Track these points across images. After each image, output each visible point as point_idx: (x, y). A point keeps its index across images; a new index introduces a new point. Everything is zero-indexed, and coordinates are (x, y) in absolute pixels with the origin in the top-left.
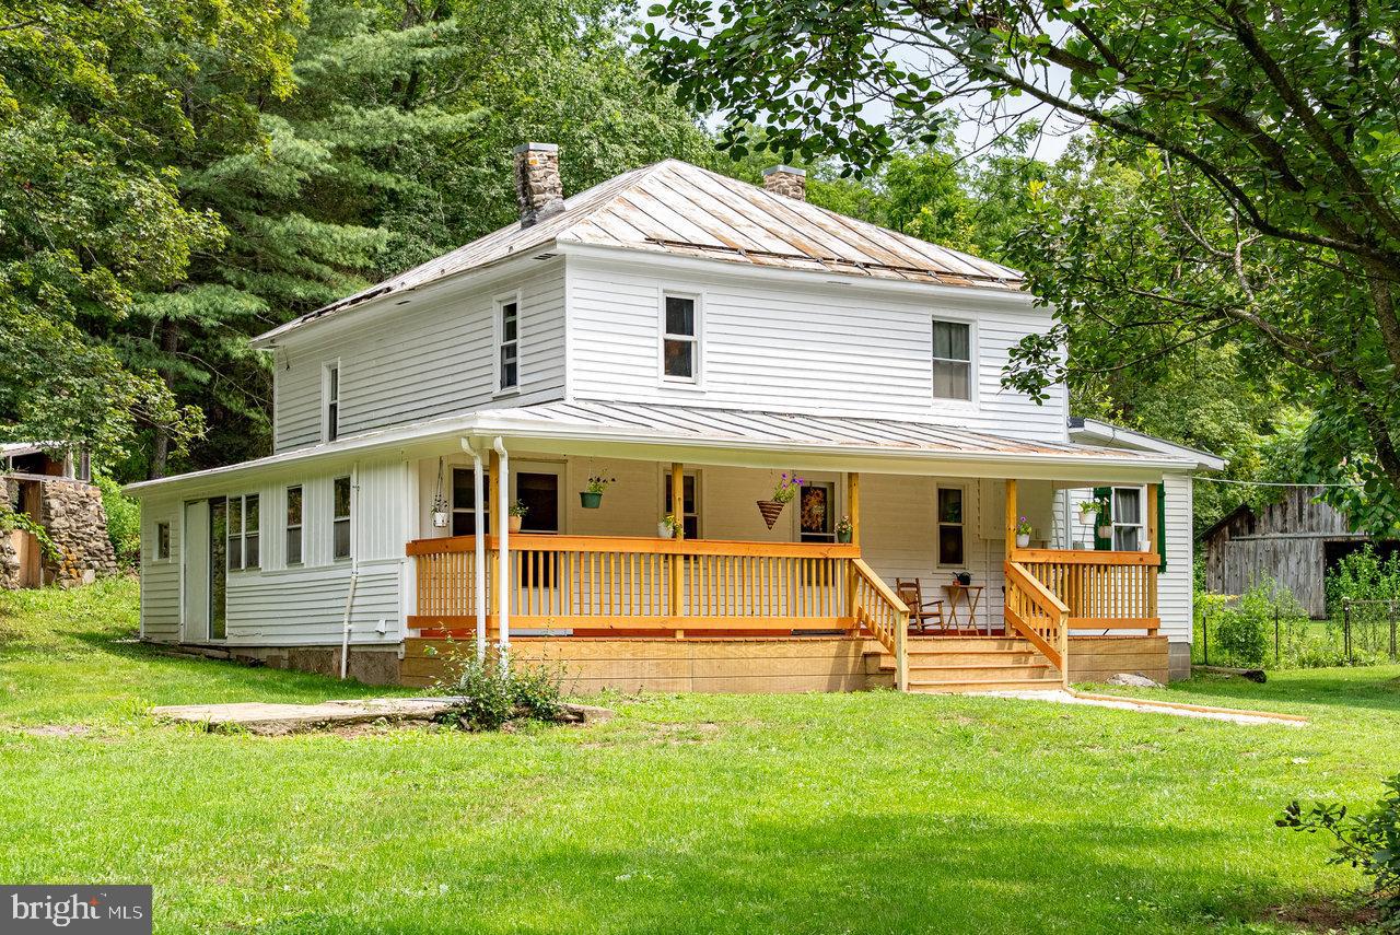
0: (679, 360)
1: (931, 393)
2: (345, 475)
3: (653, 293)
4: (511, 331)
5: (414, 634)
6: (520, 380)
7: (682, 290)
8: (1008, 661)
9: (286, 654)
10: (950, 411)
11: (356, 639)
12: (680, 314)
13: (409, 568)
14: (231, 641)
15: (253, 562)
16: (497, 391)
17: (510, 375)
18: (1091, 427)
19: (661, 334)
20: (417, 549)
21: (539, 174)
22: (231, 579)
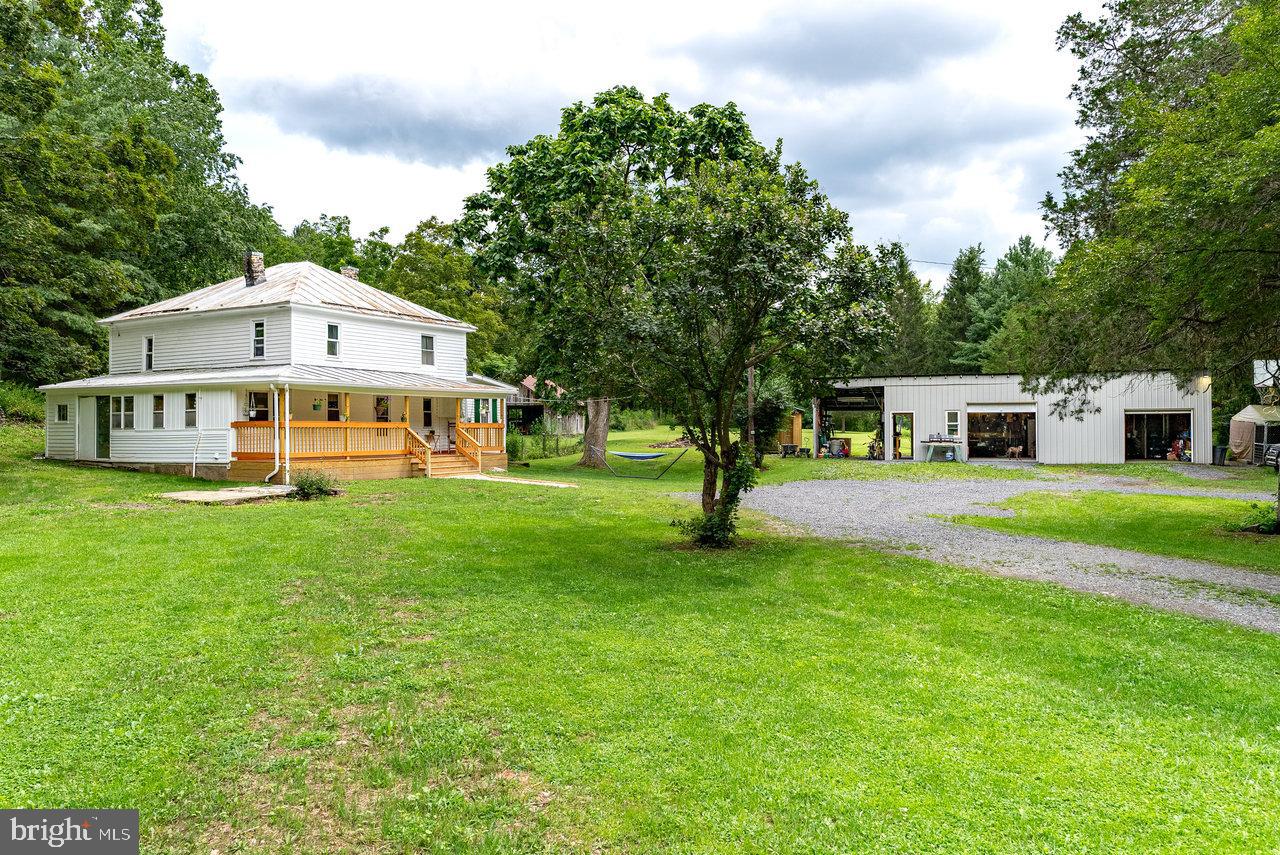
0: (332, 349)
1: (420, 362)
2: (193, 392)
3: (323, 322)
4: (260, 333)
5: (235, 459)
6: (265, 354)
7: (334, 322)
8: (459, 465)
9: (153, 466)
10: (427, 369)
11: (199, 461)
12: (333, 330)
13: (233, 433)
14: (112, 460)
15: (129, 424)
16: (252, 357)
17: (259, 351)
18: (475, 376)
19: (326, 339)
20: (236, 425)
21: (256, 265)
22: (113, 433)
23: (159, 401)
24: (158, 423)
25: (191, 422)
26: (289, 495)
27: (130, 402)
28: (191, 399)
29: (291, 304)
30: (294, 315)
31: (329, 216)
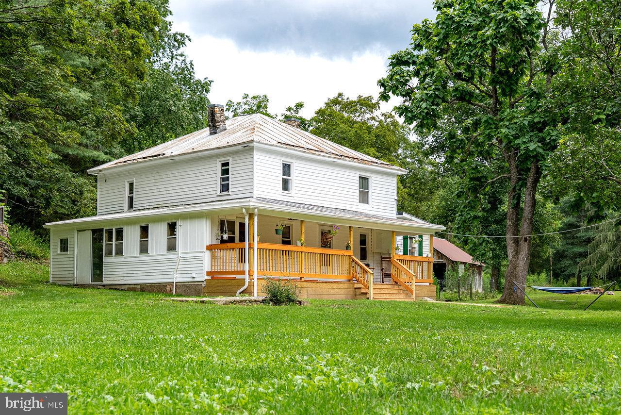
0: (286, 185)
1: (358, 201)
2: (174, 221)
3: (279, 161)
4: (226, 172)
5: (209, 278)
6: (230, 190)
7: (288, 160)
8: (395, 292)
9: (139, 287)
10: (363, 208)
11: (178, 280)
12: (287, 169)
13: (208, 254)
14: (105, 283)
15: (119, 252)
16: (219, 193)
17: (225, 188)
18: (405, 215)
19: (281, 176)
20: (210, 248)
21: (218, 115)
22: (105, 260)
23: (145, 230)
24: (144, 249)
25: (172, 247)
26: (264, 301)
27: (120, 233)
28: (172, 228)
29: (254, 143)
30: (256, 155)
31: (251, 96)
